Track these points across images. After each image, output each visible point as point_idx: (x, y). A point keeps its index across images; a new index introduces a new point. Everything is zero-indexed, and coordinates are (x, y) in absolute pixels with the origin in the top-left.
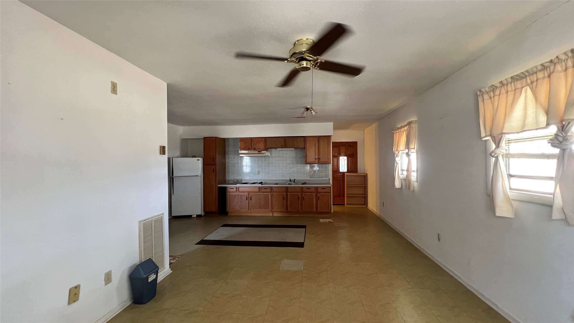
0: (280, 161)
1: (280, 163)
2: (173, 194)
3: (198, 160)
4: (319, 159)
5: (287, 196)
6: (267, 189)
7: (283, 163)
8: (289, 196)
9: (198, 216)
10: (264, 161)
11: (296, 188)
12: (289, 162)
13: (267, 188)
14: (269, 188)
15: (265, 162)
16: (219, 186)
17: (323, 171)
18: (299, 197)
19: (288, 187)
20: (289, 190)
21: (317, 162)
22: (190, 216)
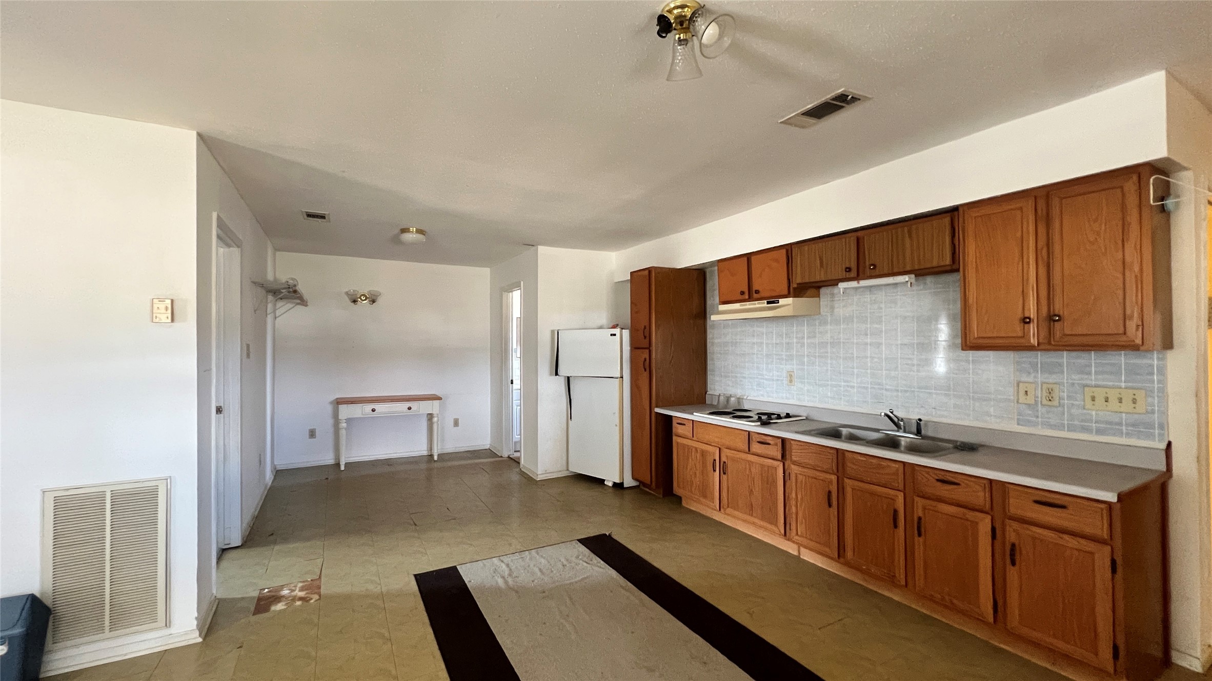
0: (867, 335)
1: (866, 344)
2: (571, 418)
3: (611, 335)
4: (1052, 318)
5: (841, 489)
6: (769, 444)
7: (879, 345)
8: (849, 490)
9: (618, 486)
10: (809, 337)
11: (884, 463)
12: (906, 341)
13: (769, 440)
14: (776, 445)
15: (809, 341)
16: (658, 410)
17: (1113, 395)
18: (896, 512)
19: (847, 454)
20: (850, 467)
21: (1034, 341)
22: (601, 482)
